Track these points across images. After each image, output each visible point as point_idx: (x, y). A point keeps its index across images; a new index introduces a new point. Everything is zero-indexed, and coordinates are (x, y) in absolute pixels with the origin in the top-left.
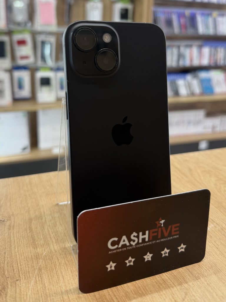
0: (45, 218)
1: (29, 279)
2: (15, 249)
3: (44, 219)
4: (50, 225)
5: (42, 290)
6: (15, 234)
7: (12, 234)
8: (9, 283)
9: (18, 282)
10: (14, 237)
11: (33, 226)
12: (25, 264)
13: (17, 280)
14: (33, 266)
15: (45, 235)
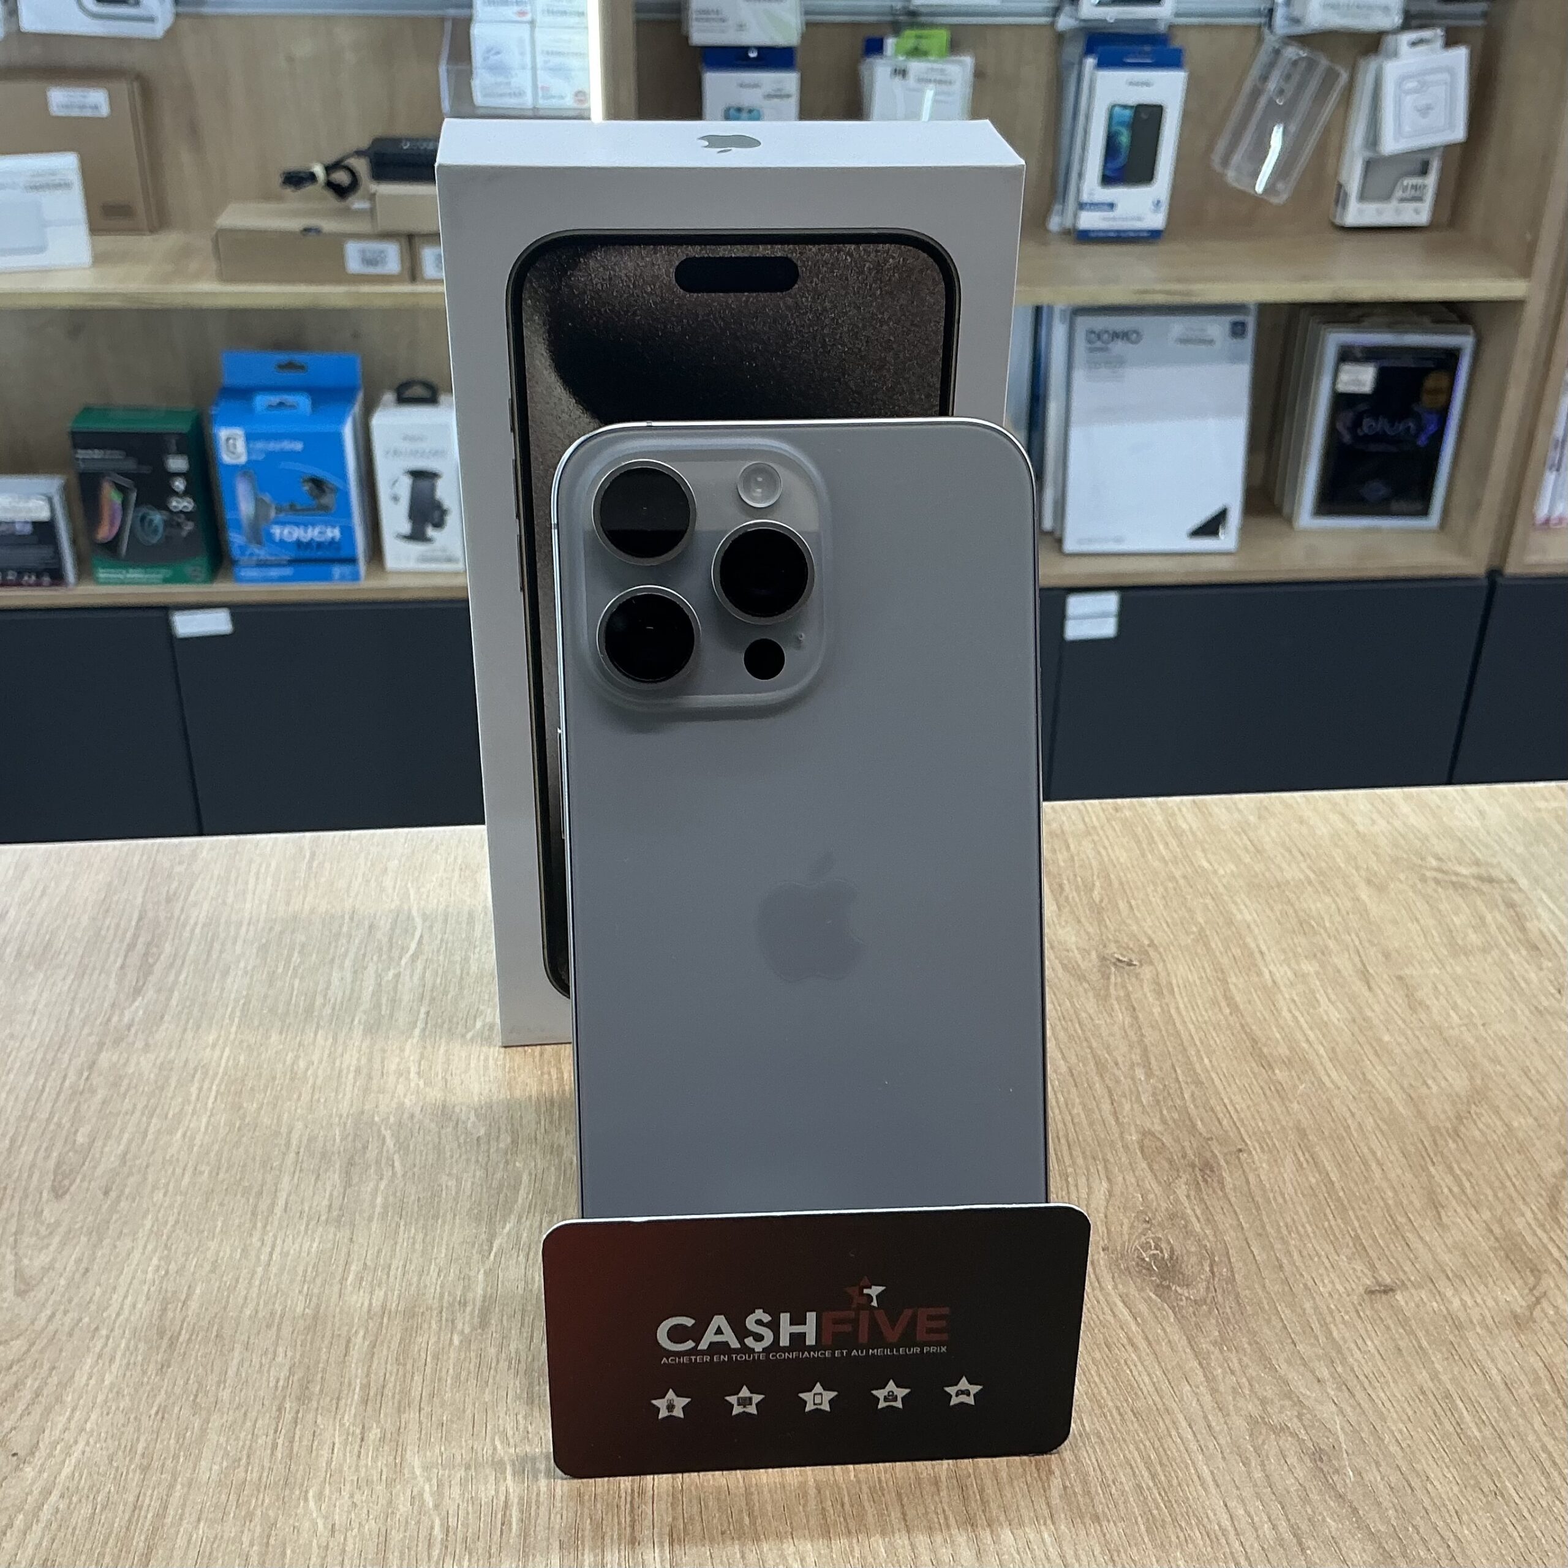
0: (1270, 972)
1: (1275, 1152)
2: (1202, 1059)
3: (1267, 976)
4: (1296, 998)
5: (1324, 1189)
6: (1184, 1013)
7: (1173, 1011)
8: (1216, 1152)
9: (1243, 1156)
10: (1184, 1022)
11: (1238, 998)
12: (1249, 1107)
13: (1240, 1150)
14: (1279, 1120)
15: (1286, 1029)
